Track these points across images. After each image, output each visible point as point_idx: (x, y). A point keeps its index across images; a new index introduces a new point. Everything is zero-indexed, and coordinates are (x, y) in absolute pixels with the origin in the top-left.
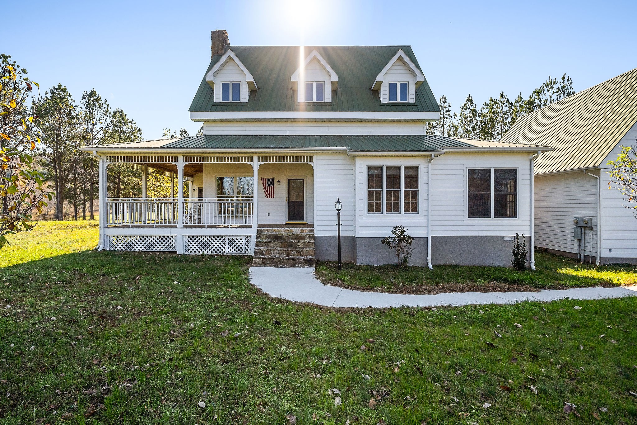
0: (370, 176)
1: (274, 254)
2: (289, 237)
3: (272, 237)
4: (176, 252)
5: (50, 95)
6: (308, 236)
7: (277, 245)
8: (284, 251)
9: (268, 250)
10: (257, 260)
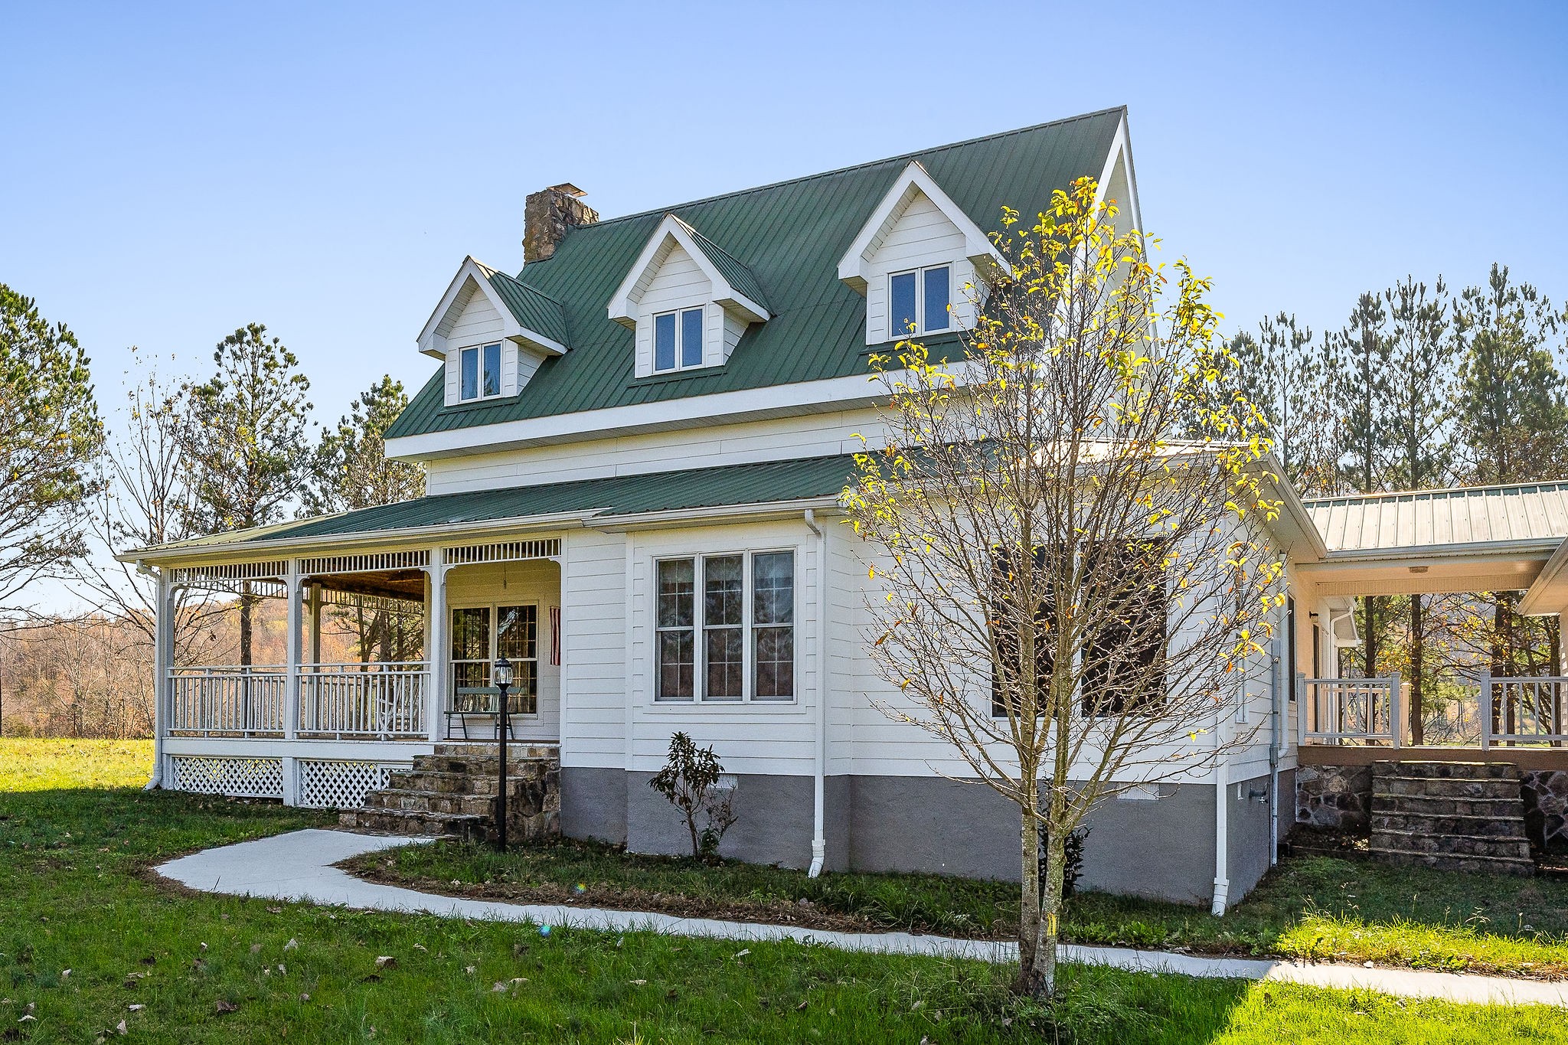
0: (664, 587)
1: (405, 804)
2: (481, 767)
3: (445, 765)
4: (281, 801)
5: (363, 411)
6: (522, 765)
7: (432, 784)
8: (426, 800)
9: (393, 794)
10: (347, 817)
